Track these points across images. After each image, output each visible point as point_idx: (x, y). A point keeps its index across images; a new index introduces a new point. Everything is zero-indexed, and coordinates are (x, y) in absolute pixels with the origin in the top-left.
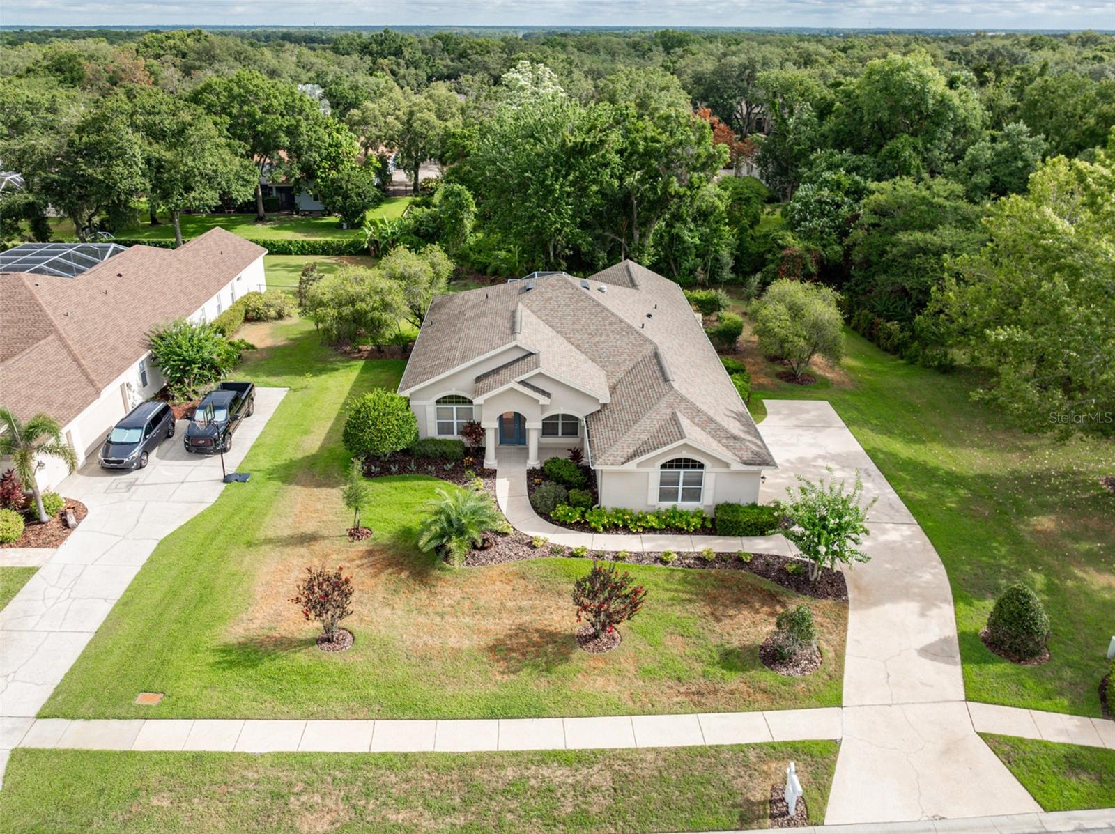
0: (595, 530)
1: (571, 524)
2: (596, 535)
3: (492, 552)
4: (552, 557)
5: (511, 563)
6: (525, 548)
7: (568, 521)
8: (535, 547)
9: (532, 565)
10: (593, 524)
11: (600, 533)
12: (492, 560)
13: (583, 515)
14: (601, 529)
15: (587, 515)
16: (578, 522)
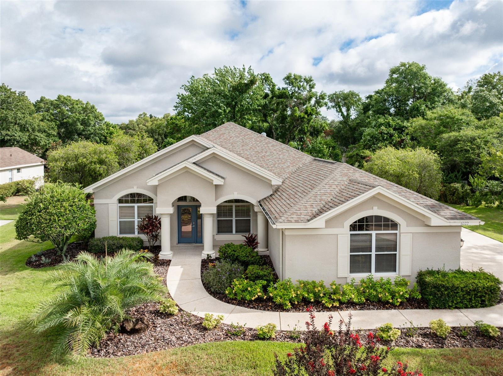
0: (280, 308)
1: (251, 301)
2: (283, 314)
3: (145, 336)
4: (229, 341)
5: (171, 350)
6: (192, 331)
7: (248, 297)
8: (205, 329)
9: (199, 353)
10: (278, 300)
11: (288, 310)
12: (143, 346)
13: (265, 289)
14: (289, 306)
15: (270, 289)
16: (259, 300)
